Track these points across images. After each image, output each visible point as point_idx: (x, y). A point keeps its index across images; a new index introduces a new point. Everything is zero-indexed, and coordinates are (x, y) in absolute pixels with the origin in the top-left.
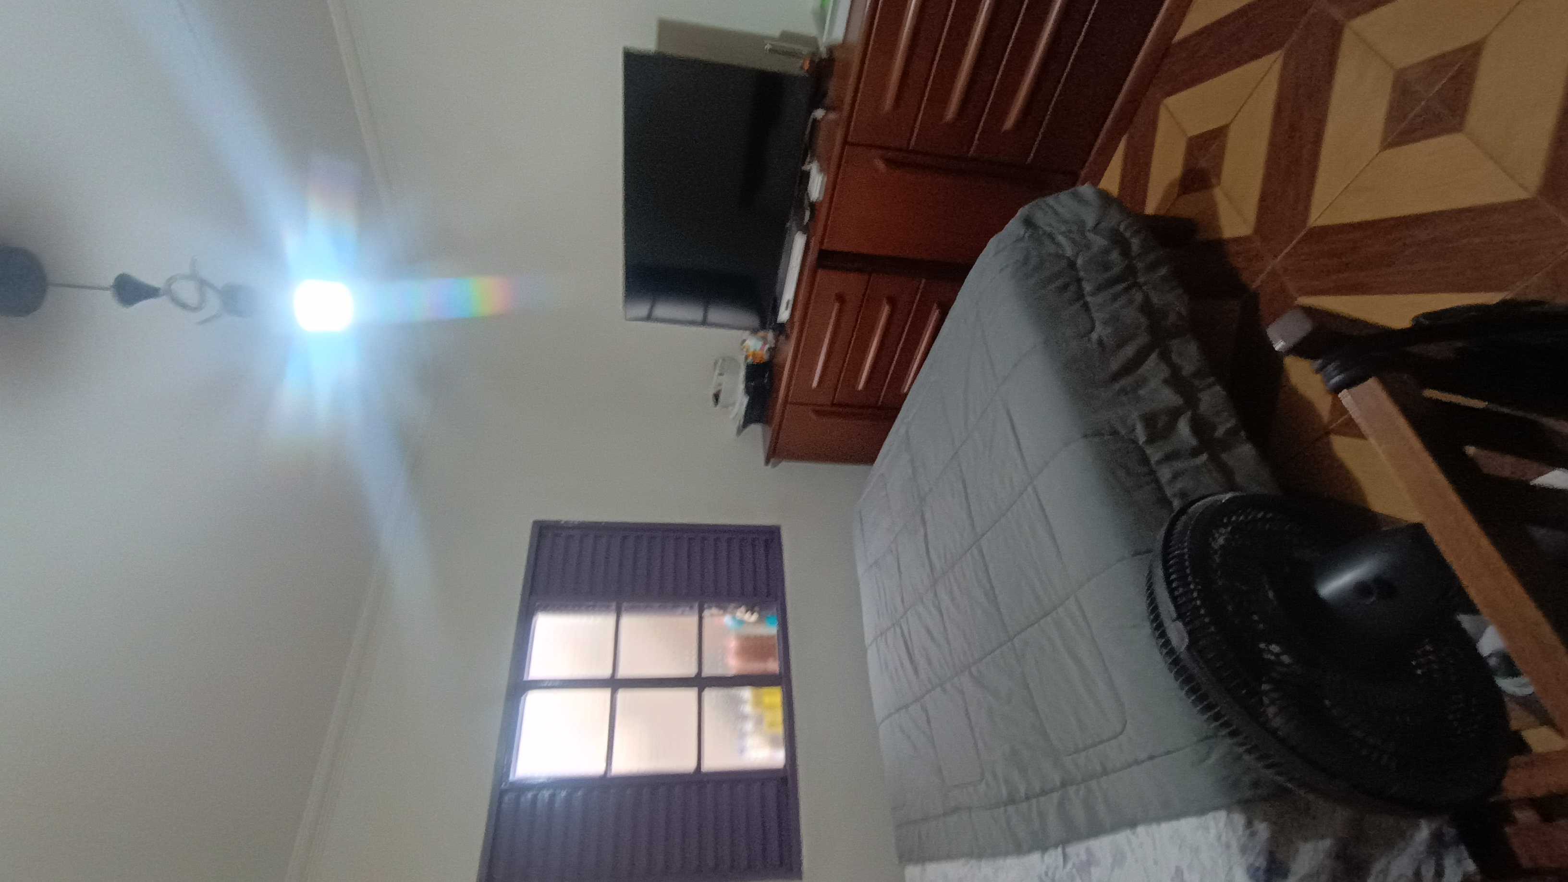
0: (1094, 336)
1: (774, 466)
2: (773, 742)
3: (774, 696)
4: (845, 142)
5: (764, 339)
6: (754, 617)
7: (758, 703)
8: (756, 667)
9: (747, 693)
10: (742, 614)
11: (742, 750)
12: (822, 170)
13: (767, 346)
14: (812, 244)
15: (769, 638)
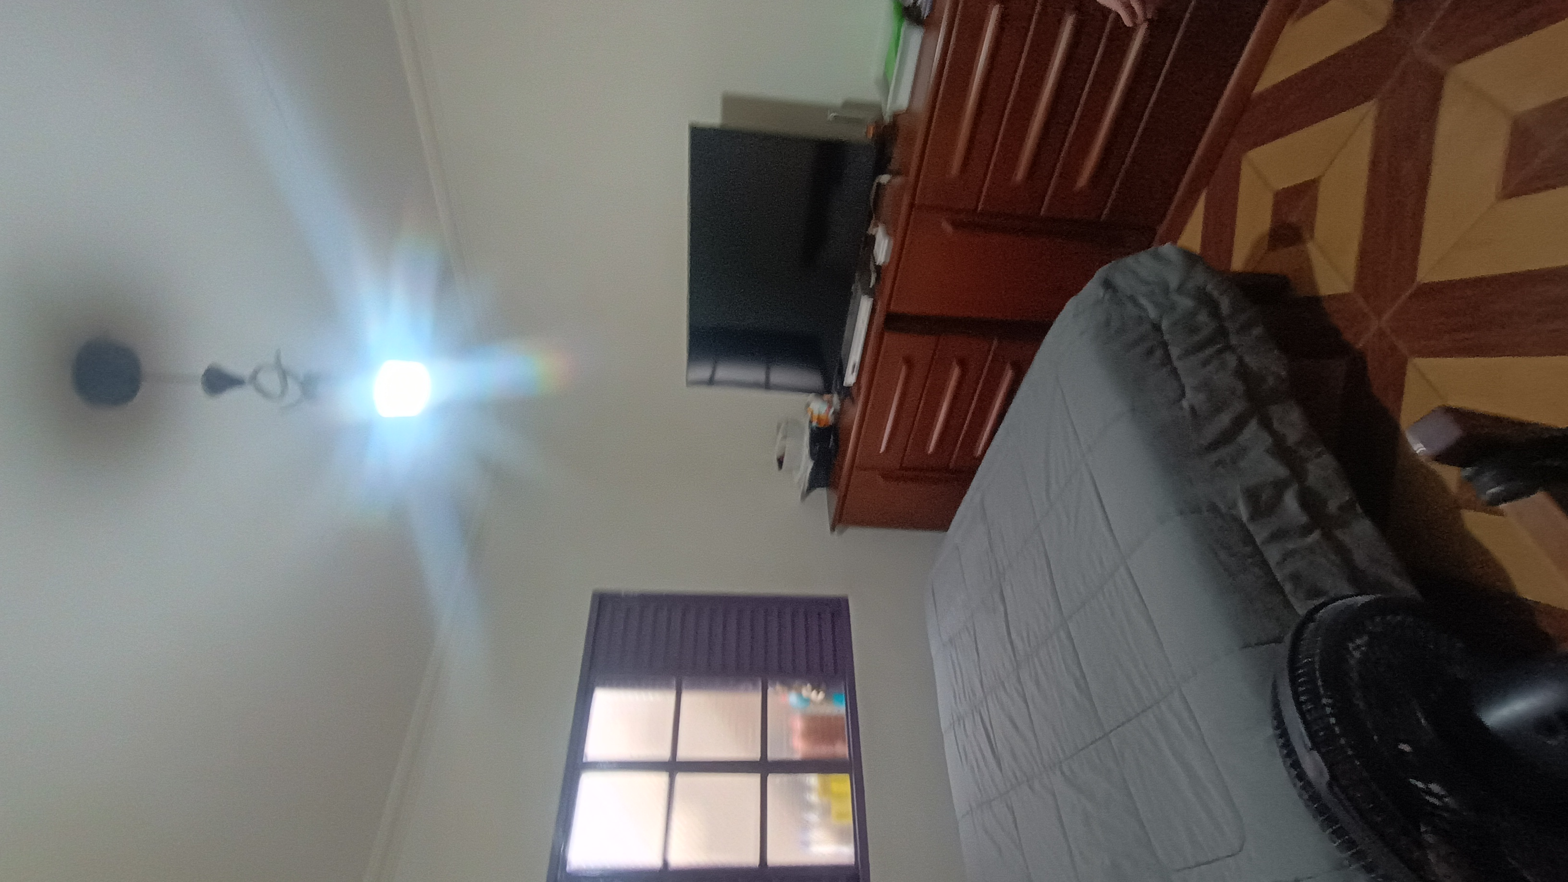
0: (1185, 404)
1: (841, 532)
2: (840, 836)
3: (842, 784)
4: (912, 206)
5: (830, 404)
6: (821, 696)
7: (825, 790)
8: (823, 751)
9: (813, 780)
10: (808, 692)
11: (806, 844)
12: (888, 233)
13: (832, 411)
14: (878, 308)
15: (837, 718)
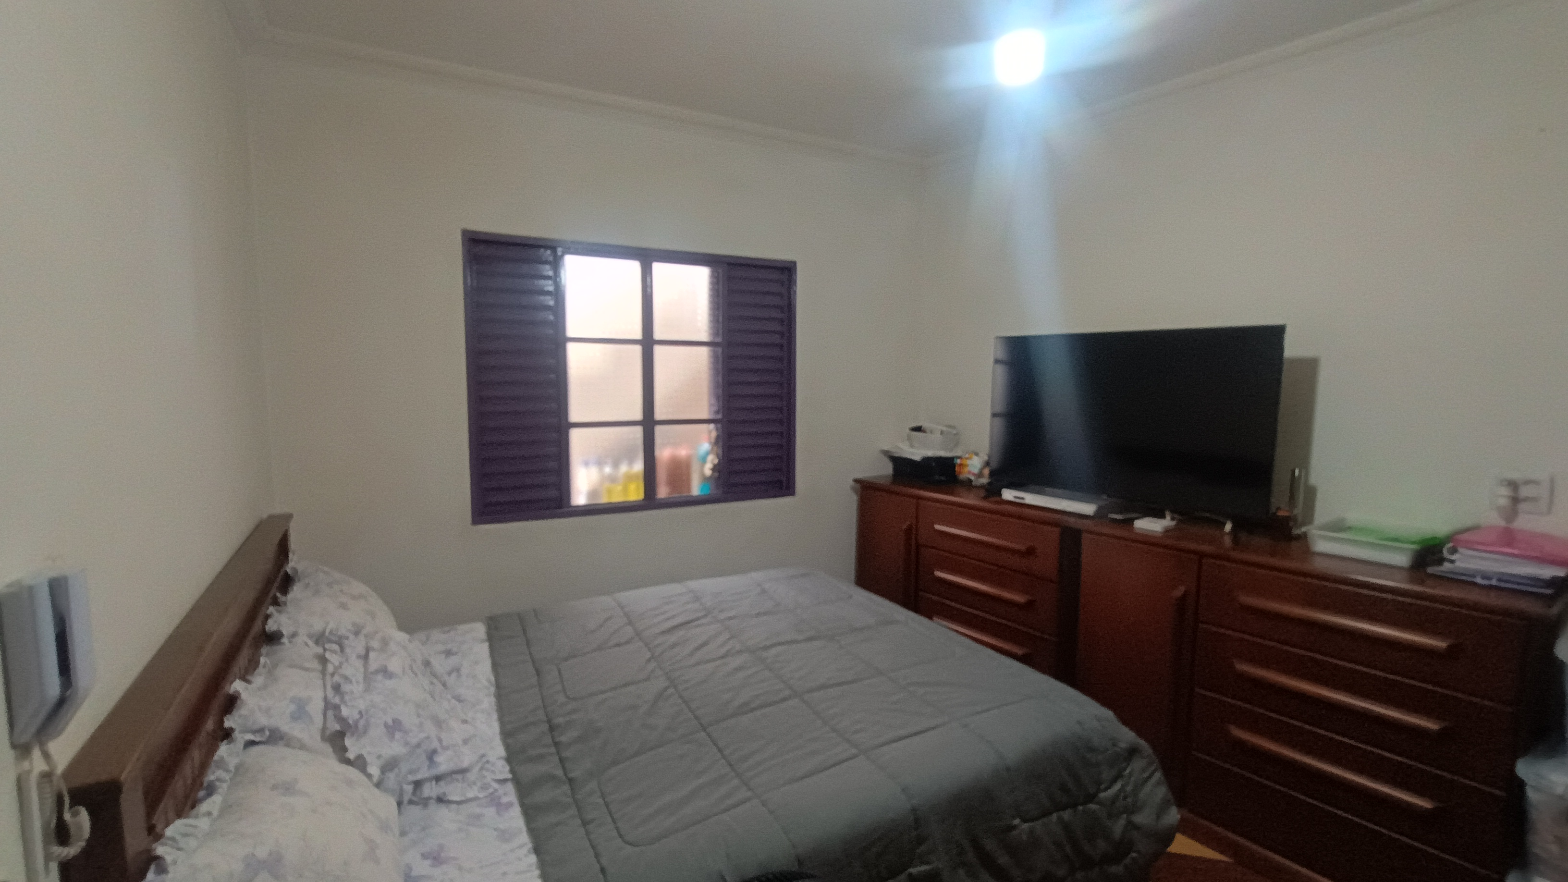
1: (853, 488)
2: (593, 493)
3: (636, 493)
4: (1202, 555)
5: (980, 475)
6: (708, 472)
7: (629, 478)
8: (662, 475)
9: (639, 467)
10: (711, 461)
11: (586, 464)
13: (972, 478)
14: (1084, 521)
15: (689, 488)
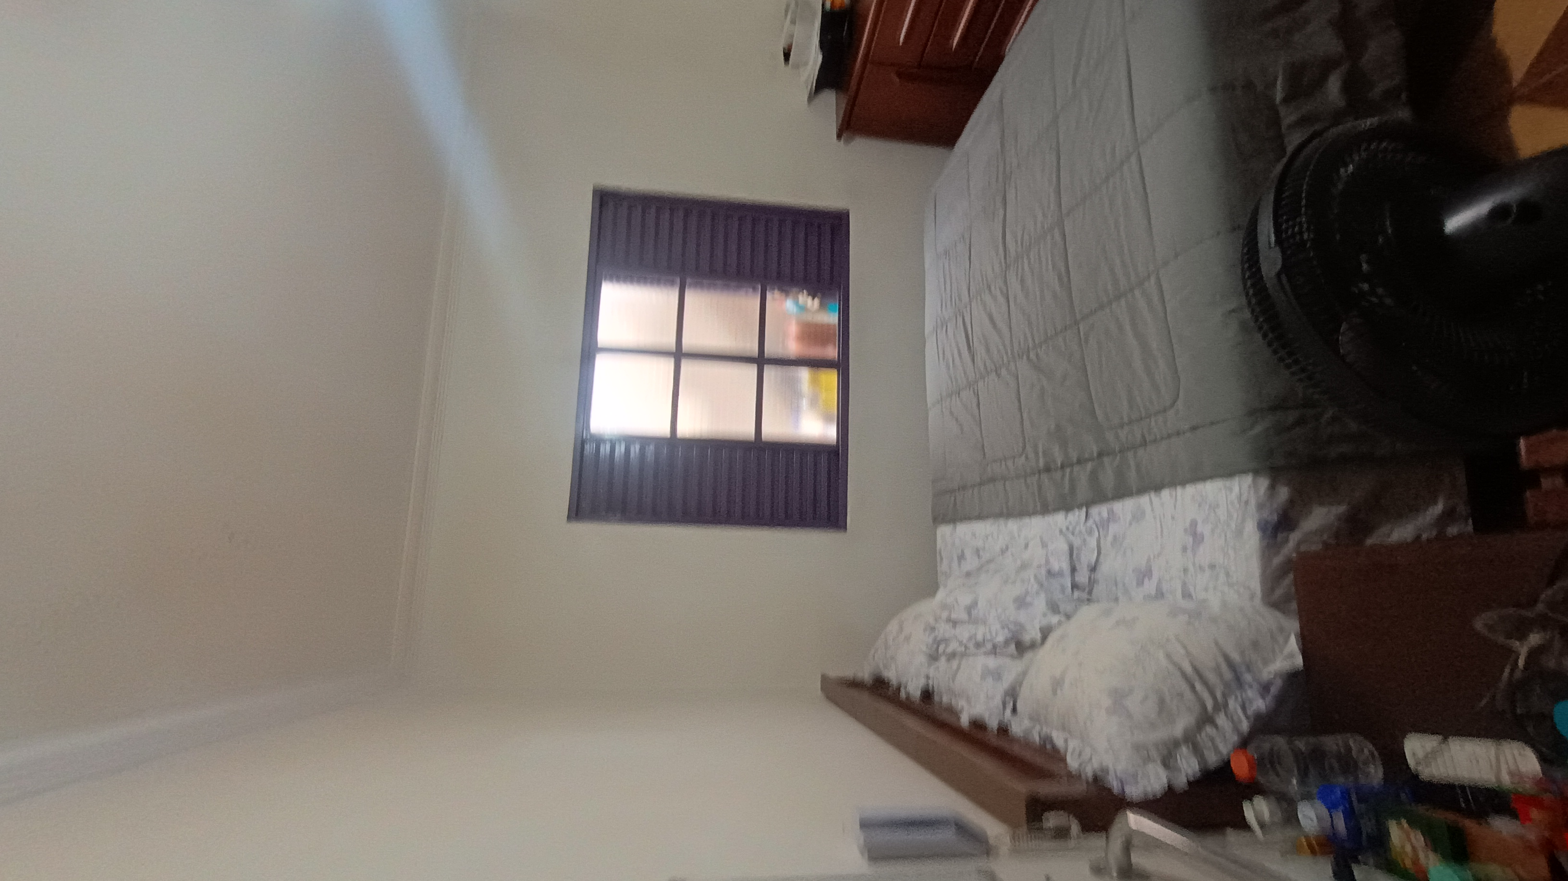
1: (847, 142)
2: (827, 419)
3: (831, 378)
6: (817, 301)
7: (815, 382)
8: (816, 352)
9: (804, 374)
10: (804, 299)
11: (797, 420)
15: (830, 326)
